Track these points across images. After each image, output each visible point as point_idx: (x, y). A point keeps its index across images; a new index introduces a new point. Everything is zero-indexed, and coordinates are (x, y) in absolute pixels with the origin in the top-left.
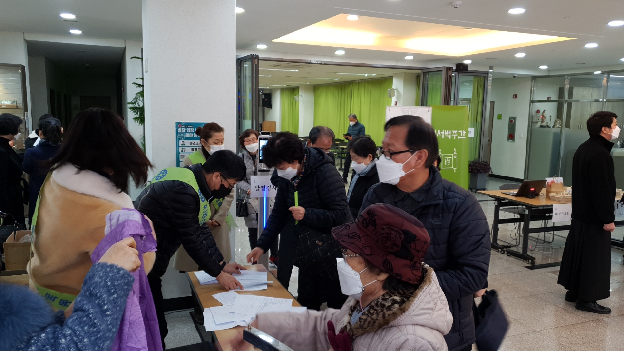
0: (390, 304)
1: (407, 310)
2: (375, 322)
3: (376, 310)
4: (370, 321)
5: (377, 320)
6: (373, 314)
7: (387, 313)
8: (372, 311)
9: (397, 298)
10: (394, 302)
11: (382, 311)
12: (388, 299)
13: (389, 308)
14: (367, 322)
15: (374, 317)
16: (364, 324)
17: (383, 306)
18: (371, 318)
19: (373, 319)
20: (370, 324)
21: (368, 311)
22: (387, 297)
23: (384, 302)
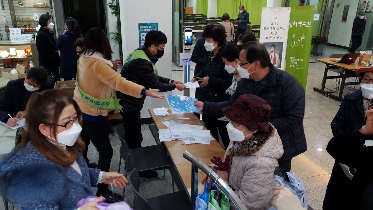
0: (252, 144)
1: (260, 149)
2: (244, 152)
3: (245, 146)
4: (242, 151)
5: (245, 151)
6: (244, 148)
7: (251, 149)
8: (244, 147)
9: (256, 142)
10: (255, 144)
11: (248, 147)
12: (252, 142)
13: (252, 146)
14: (241, 151)
15: (244, 149)
16: (239, 152)
17: (249, 145)
18: (243, 149)
19: (243, 150)
20: (242, 153)
21: (242, 146)
22: (251, 141)
23: (249, 143)
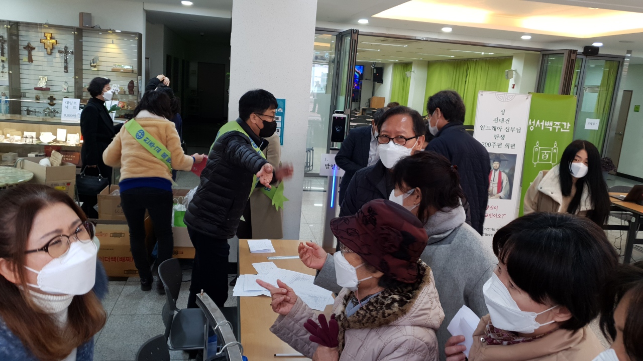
0: (389, 302)
10: (394, 300)
